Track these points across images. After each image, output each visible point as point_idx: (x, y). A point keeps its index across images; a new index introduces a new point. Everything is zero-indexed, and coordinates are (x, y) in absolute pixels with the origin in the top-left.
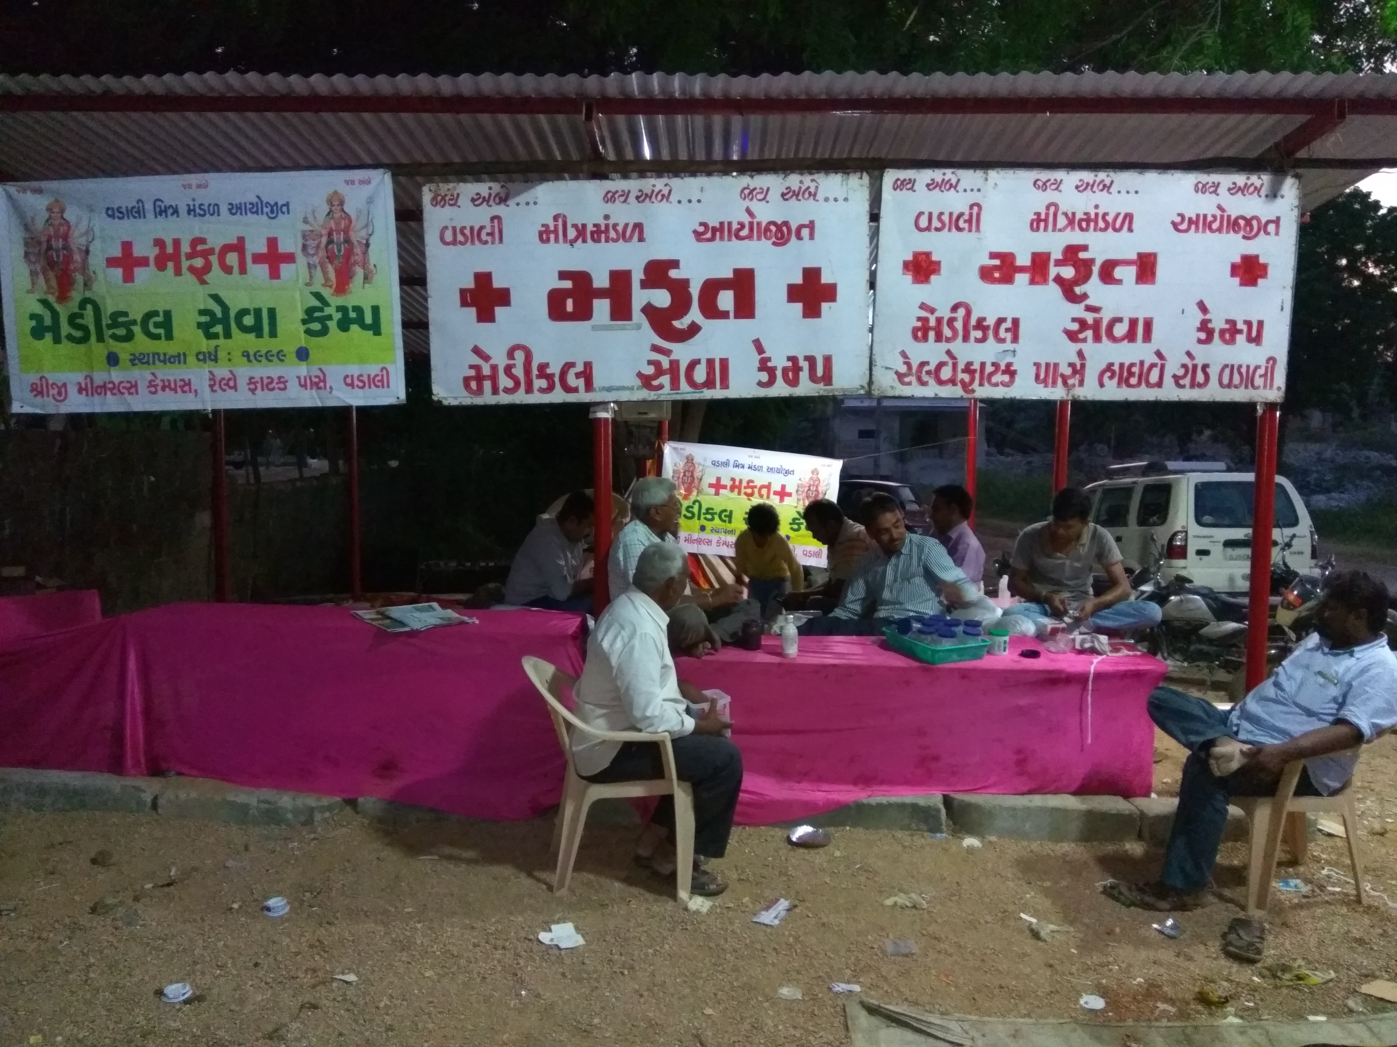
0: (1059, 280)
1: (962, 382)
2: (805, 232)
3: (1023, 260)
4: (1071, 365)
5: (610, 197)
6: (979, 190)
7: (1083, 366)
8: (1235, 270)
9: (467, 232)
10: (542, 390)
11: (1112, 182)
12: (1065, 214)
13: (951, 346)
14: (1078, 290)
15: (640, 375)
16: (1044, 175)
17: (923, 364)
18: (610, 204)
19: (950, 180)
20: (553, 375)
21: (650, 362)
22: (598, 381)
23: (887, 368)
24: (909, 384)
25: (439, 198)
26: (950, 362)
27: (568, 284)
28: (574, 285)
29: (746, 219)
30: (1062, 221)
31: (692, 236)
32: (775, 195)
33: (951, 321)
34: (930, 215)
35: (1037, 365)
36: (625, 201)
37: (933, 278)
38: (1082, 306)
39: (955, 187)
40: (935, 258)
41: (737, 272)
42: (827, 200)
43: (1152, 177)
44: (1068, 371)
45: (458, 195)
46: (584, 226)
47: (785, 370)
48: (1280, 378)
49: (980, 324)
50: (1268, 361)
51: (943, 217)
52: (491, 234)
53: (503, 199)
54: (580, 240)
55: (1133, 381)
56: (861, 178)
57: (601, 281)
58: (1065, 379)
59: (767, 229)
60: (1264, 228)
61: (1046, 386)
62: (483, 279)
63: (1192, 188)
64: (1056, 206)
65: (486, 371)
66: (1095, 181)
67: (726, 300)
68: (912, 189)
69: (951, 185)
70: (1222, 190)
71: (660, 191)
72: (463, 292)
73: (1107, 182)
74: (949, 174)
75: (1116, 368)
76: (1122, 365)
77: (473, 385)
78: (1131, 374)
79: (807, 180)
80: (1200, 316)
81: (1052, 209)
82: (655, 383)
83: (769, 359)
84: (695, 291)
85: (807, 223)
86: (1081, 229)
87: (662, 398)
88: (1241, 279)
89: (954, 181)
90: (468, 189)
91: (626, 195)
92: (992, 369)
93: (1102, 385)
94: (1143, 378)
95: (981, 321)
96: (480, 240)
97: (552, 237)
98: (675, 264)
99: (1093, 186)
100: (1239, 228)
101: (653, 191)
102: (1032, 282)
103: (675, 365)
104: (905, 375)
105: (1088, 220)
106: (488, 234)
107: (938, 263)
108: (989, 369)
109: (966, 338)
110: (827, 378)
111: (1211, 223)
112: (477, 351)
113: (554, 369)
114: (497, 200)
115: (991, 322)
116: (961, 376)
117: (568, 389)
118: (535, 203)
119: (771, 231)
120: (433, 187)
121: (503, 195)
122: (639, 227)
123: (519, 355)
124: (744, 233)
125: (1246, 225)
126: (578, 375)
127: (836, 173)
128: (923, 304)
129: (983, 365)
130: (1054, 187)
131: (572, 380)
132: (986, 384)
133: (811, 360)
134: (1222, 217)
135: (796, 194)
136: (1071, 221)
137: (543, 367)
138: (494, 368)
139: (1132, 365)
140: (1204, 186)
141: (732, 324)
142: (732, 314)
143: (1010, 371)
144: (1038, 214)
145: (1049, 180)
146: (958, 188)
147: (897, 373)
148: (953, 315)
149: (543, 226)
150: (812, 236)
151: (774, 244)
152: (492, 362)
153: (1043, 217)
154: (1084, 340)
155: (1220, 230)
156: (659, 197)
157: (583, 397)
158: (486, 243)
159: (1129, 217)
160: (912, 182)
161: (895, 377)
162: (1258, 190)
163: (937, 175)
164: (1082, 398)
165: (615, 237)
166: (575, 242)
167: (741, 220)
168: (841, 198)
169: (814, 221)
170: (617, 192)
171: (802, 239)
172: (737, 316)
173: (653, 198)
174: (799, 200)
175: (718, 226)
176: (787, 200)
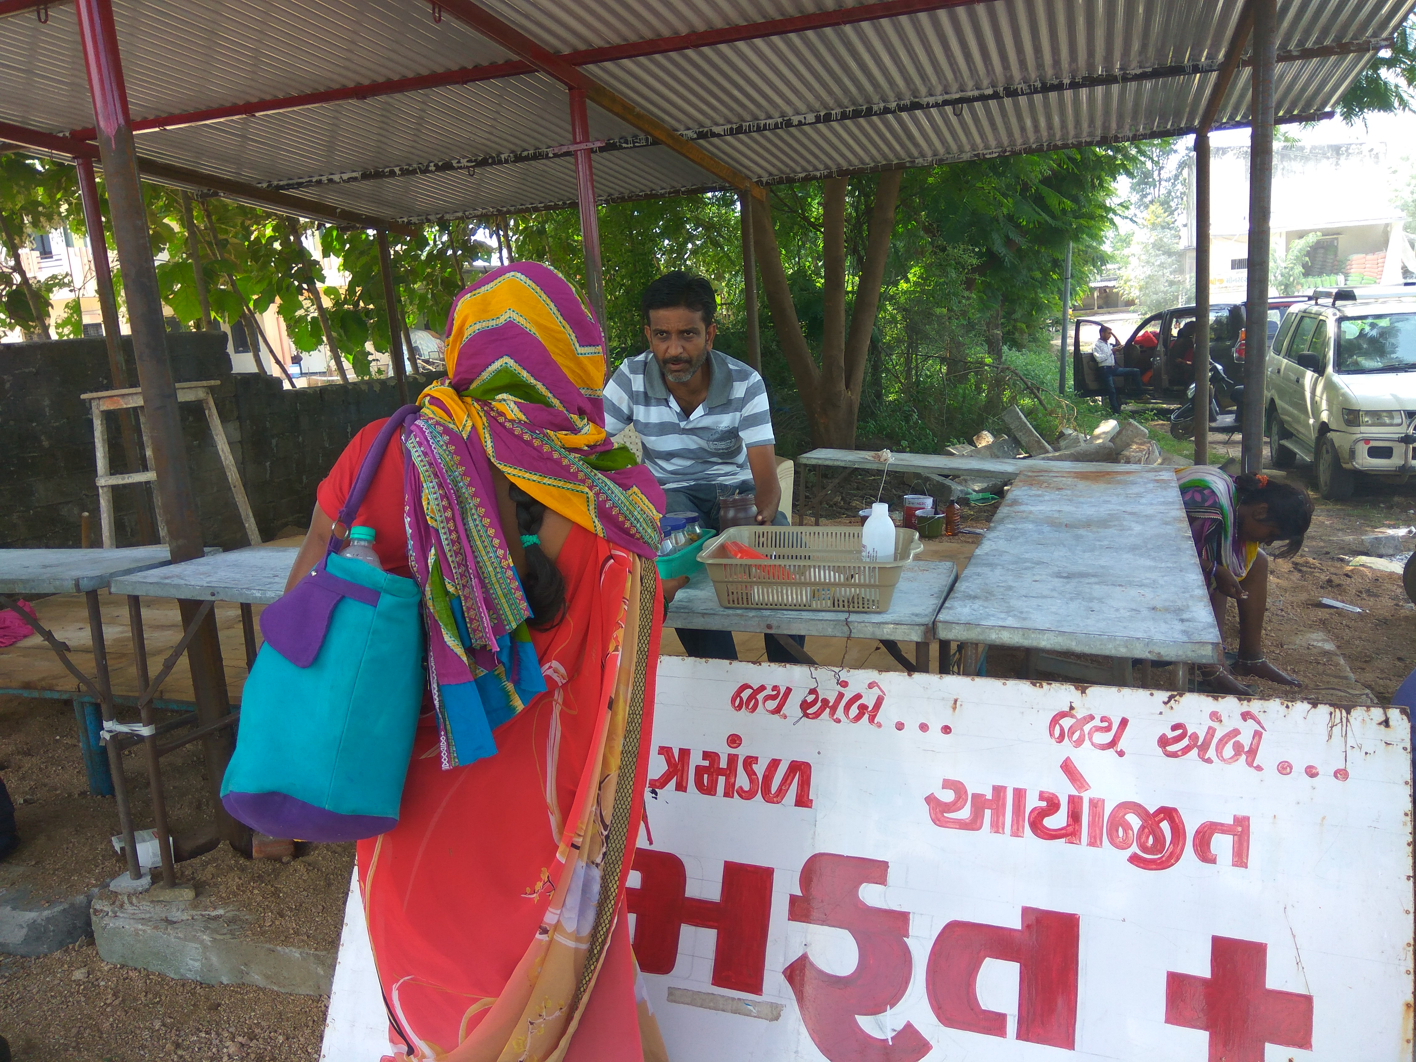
2: (1223, 845)
5: (746, 699)
18: (743, 713)
28: (647, 883)
29: (1062, 788)
31: (924, 809)
32: (1140, 740)
36: (777, 711)
41: (1032, 918)
42: (1284, 768)
54: (672, 784)
56: (1383, 721)
57: (704, 882)
59: (1117, 821)
67: (998, 984)
71: (858, 697)
79: (1231, 713)
84: (920, 945)
85: (1230, 820)
91: (781, 697)
98: (876, 871)
101: (841, 696)
119: (1125, 826)
122: (801, 771)
124: (1057, 821)
127: (1314, 704)
135: (1200, 746)
142: (1011, 1025)
150: (1241, 859)
151: (1134, 859)
156: (854, 711)
165: (746, 787)
166: (662, 786)
167: (1050, 788)
168: (1326, 770)
169: (1247, 819)
170: (762, 688)
171: (1213, 861)
172: (1024, 1034)
173: (840, 712)
174: (1209, 761)
175: (989, 796)
176: (1174, 755)
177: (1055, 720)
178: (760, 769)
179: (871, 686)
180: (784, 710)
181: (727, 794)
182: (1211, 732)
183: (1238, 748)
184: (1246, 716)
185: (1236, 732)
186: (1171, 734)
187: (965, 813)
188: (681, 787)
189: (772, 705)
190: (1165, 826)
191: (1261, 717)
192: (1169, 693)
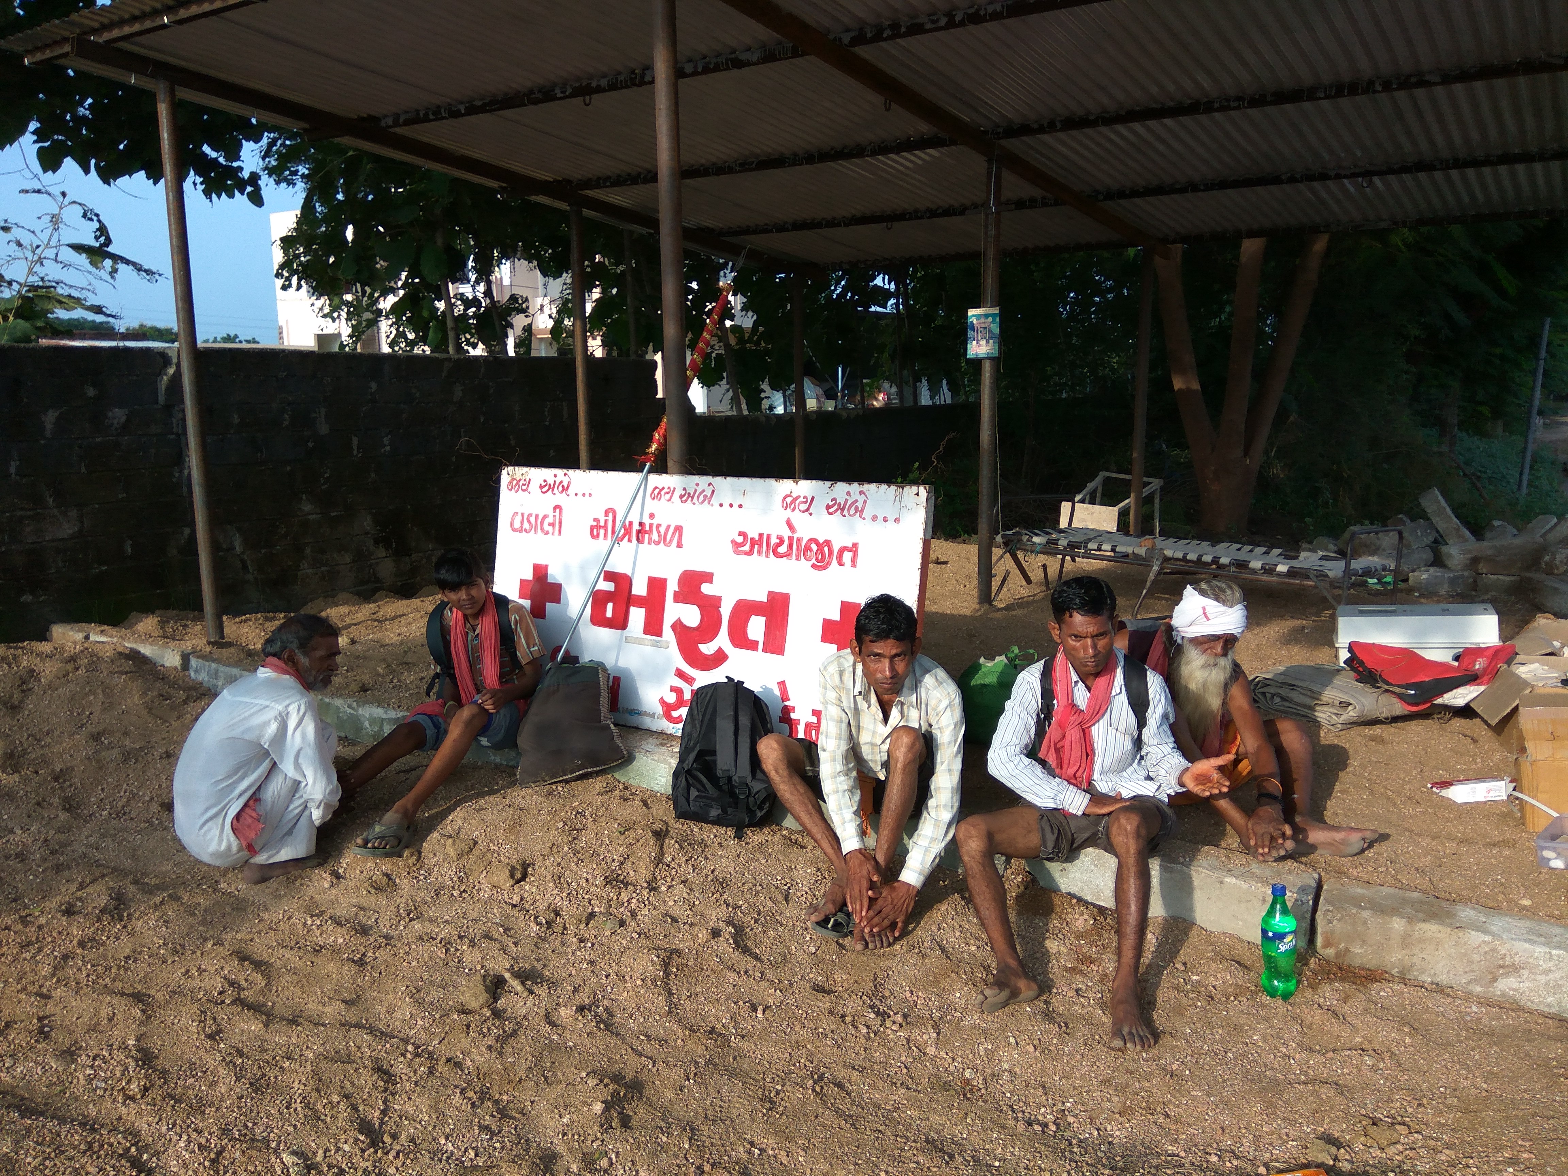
2: (847, 557)
5: (656, 494)
9: (533, 519)
15: (662, 702)
18: (656, 502)
21: (673, 689)
25: (515, 482)
28: (615, 588)
29: (786, 533)
31: (731, 546)
32: (819, 507)
36: (670, 500)
41: (771, 595)
42: (873, 518)
45: (530, 480)
46: (631, 524)
47: (808, 727)
52: (552, 524)
53: (565, 488)
54: (626, 539)
56: (919, 495)
57: (640, 587)
59: (808, 548)
62: (541, 572)
67: (756, 627)
71: (704, 491)
72: (521, 582)
79: (855, 492)
82: (675, 714)
84: (726, 611)
85: (851, 545)
90: (538, 475)
91: (671, 492)
96: (542, 530)
97: (602, 532)
98: (708, 577)
101: (696, 491)
106: (550, 524)
114: (560, 489)
118: (590, 495)
119: (811, 550)
120: (511, 470)
121: (565, 484)
122: (679, 530)
124: (783, 549)
127: (891, 486)
135: (842, 508)
141: (760, 656)
142: (761, 646)
149: (595, 520)
150: (854, 560)
151: (813, 566)
156: (701, 498)
158: (547, 533)
165: (657, 539)
166: (622, 540)
167: (781, 534)
168: (891, 519)
169: (857, 544)
170: (663, 488)
171: (843, 565)
172: (765, 650)
173: (695, 499)
174: (845, 516)
175: (757, 539)
176: (831, 514)
177: (784, 499)
178: (662, 530)
179: (710, 484)
180: (673, 499)
181: (649, 543)
182: (846, 501)
183: (856, 508)
184: (861, 493)
185: (856, 501)
186: (831, 504)
187: (747, 548)
188: (630, 541)
189: (668, 496)
190: (826, 549)
191: (867, 493)
192: (830, 483)
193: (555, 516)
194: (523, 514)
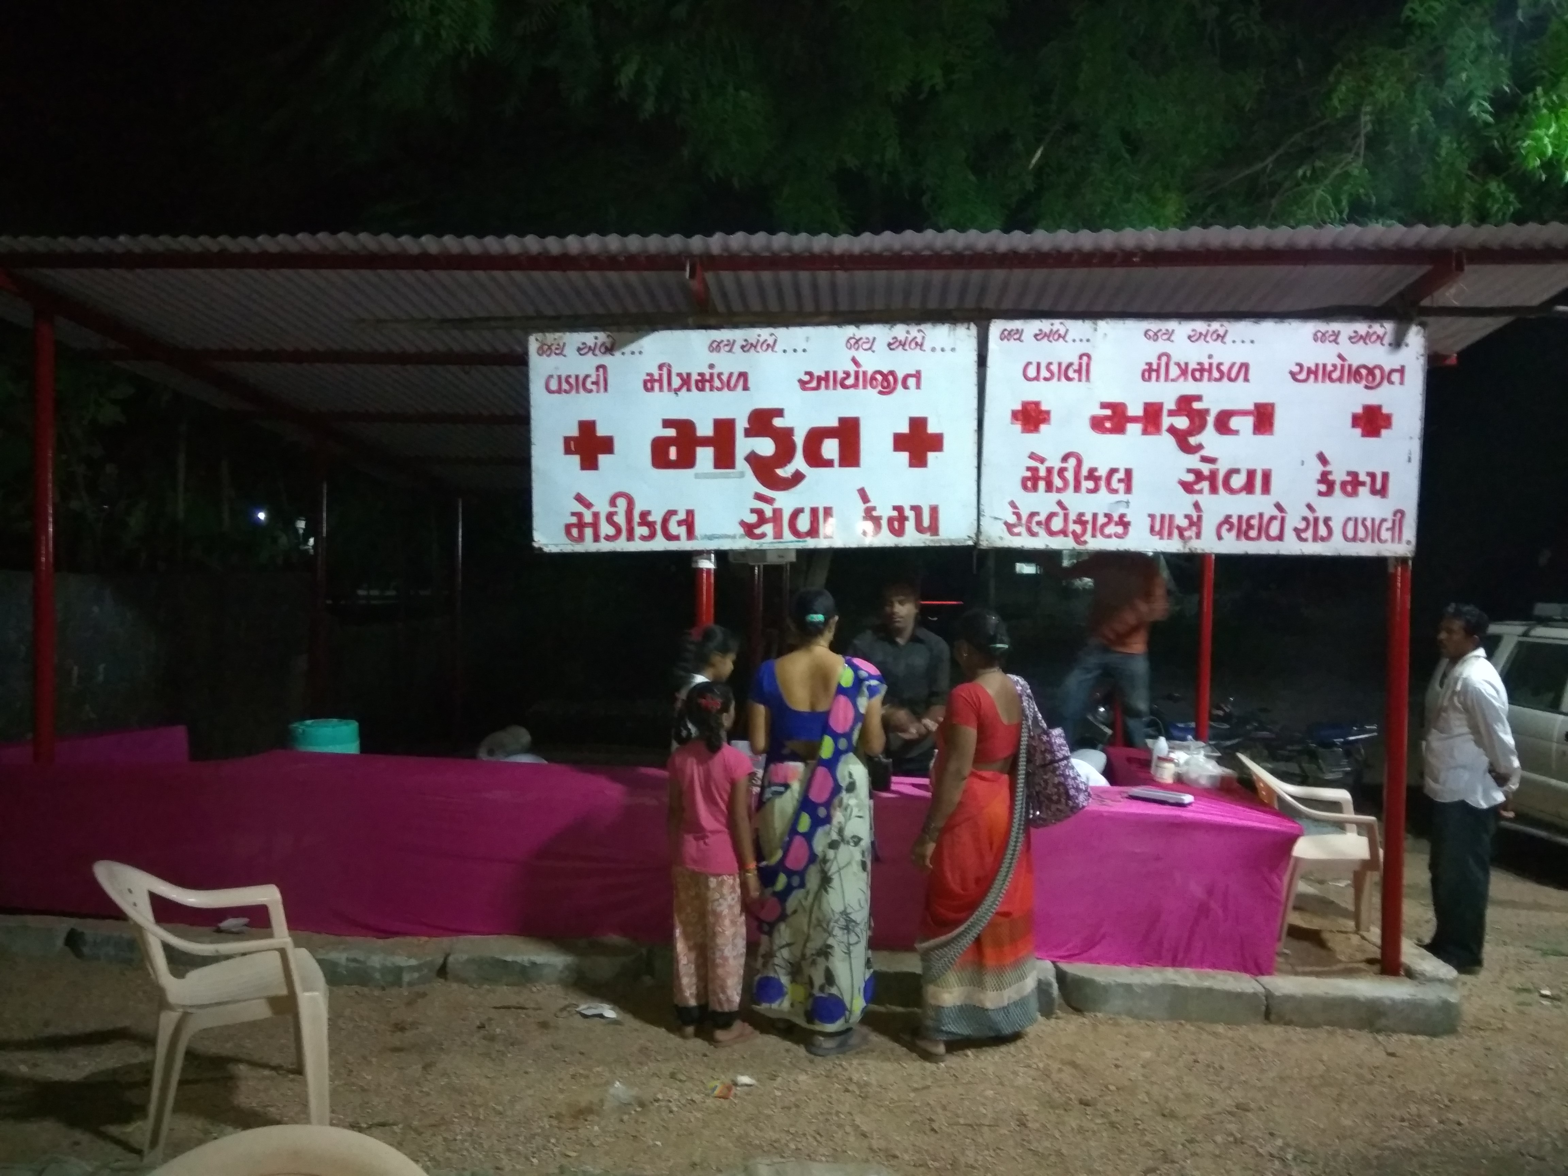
0: (1172, 430)
1: (1074, 533)
2: (912, 382)
3: (1135, 409)
4: (1187, 517)
5: (715, 347)
6: (1088, 340)
7: (1200, 518)
8: (1356, 421)
9: (572, 381)
10: (643, 538)
11: (1226, 332)
12: (1178, 365)
13: (1061, 497)
14: (1193, 441)
15: (743, 524)
16: (1154, 325)
17: (1033, 515)
18: (715, 354)
19: (1058, 331)
20: (654, 523)
21: (753, 511)
22: (700, 528)
23: (996, 518)
24: (1019, 534)
25: (546, 347)
26: (1061, 513)
27: (671, 432)
28: (677, 433)
29: (852, 368)
30: (1174, 372)
31: (797, 384)
32: (881, 345)
33: (1062, 471)
34: (1039, 365)
35: (1152, 517)
36: (730, 351)
37: (1043, 427)
38: (1197, 456)
39: (1064, 338)
40: (1044, 407)
41: (843, 421)
42: (933, 349)
43: (1268, 326)
44: (1184, 523)
45: (564, 344)
46: (689, 375)
47: (890, 520)
48: (1410, 532)
49: (1092, 475)
50: (1395, 514)
51: (1052, 367)
52: (596, 383)
53: (609, 349)
54: (685, 389)
55: (1253, 533)
56: (968, 328)
57: (705, 429)
58: (1181, 531)
59: (873, 378)
60: (1387, 377)
61: (1162, 538)
62: (587, 427)
63: (1311, 337)
64: (1168, 356)
65: (588, 518)
66: (1208, 331)
67: (830, 448)
68: (1019, 339)
69: (1060, 336)
70: (1343, 339)
71: (766, 340)
72: (567, 440)
73: (1221, 333)
74: (1057, 324)
75: (1235, 520)
76: (1240, 518)
77: (575, 532)
78: (1250, 527)
79: (914, 331)
80: (1320, 468)
81: (1164, 359)
82: (758, 531)
83: (874, 509)
84: (799, 439)
85: (914, 372)
86: (1195, 379)
87: (765, 547)
88: (1363, 430)
89: (1062, 332)
90: (574, 339)
91: (731, 344)
92: (1106, 520)
93: (1220, 537)
94: (1263, 531)
95: (1092, 471)
96: (585, 388)
97: (657, 385)
98: (779, 413)
99: (1206, 336)
100: (1361, 378)
101: (758, 341)
102: (1145, 432)
103: (777, 513)
104: (1014, 526)
105: (1202, 370)
106: (593, 383)
107: (1048, 413)
108: (1101, 520)
109: (1077, 488)
110: (934, 529)
111: (1331, 372)
112: (579, 498)
113: (656, 517)
114: (603, 350)
115: (1102, 472)
116: (1072, 527)
117: (669, 537)
118: (640, 353)
119: (876, 379)
120: (540, 336)
121: (609, 345)
122: (743, 376)
123: (622, 503)
124: (850, 381)
125: (1367, 375)
126: (680, 523)
127: (943, 323)
128: (1032, 453)
129: (1095, 516)
130: (1165, 337)
131: (674, 528)
132: (1098, 534)
133: (917, 509)
134: (1343, 366)
135: (903, 344)
136: (1184, 372)
137: (644, 515)
138: (596, 515)
139: (1251, 517)
140: (1324, 334)
141: (837, 473)
142: (836, 463)
143: (1123, 523)
144: (1150, 364)
145: (1160, 330)
146: (1067, 338)
147: (1006, 523)
148: (1064, 465)
149: (648, 374)
150: (918, 386)
151: (881, 393)
152: (594, 509)
153: (1155, 367)
154: (1200, 492)
155: (1340, 379)
156: (765, 347)
157: (684, 545)
158: (590, 391)
159: (1245, 367)
160: (1019, 332)
161: (1004, 527)
162: (1380, 338)
163: (1044, 325)
164: (1199, 551)
165: (719, 386)
166: (680, 391)
167: (846, 369)
168: (948, 348)
169: (920, 371)
170: (722, 341)
171: (908, 388)
172: (842, 465)
173: (759, 348)
174: (906, 350)
175: (823, 376)
176: (893, 349)
177: (848, 341)
178: (725, 378)
180: (734, 350)
181: (711, 390)
182: (906, 339)
183: (917, 344)
184: (919, 331)
185: (915, 338)
186: (892, 341)
187: (814, 384)
188: (689, 390)
189: (727, 348)
190: (891, 378)
191: (924, 332)
192: (890, 325)
193: (598, 376)
194: (560, 377)
